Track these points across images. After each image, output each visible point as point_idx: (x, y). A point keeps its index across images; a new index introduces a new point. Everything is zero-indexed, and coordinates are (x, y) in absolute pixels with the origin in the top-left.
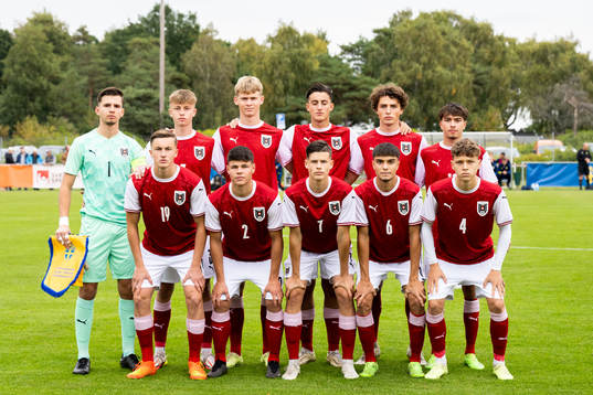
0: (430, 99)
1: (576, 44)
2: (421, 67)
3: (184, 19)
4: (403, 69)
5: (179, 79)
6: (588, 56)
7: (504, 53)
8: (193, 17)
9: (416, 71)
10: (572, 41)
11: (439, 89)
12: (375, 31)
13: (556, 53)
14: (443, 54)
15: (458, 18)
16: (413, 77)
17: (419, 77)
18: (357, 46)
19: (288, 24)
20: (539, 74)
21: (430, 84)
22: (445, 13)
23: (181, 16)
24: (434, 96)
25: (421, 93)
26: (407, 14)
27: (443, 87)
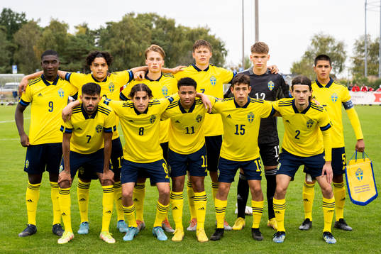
0: (128, 58)
1: (208, 30)
2: (124, 42)
3: (19, 16)
4: (115, 43)
5: (13, 47)
6: (214, 36)
7: (180, 35)
8: (24, 15)
9: (122, 44)
10: (207, 29)
11: (133, 53)
12: (107, 23)
13: (197, 35)
14: (135, 35)
15: (157, 17)
16: (120, 47)
17: (123, 46)
18: (99, 31)
19: (55, 19)
20: (189, 45)
21: (129, 51)
22: (151, 14)
23: (18, 14)
24: (131, 57)
25: (125, 55)
26: (132, 14)
27: (135, 52)
